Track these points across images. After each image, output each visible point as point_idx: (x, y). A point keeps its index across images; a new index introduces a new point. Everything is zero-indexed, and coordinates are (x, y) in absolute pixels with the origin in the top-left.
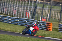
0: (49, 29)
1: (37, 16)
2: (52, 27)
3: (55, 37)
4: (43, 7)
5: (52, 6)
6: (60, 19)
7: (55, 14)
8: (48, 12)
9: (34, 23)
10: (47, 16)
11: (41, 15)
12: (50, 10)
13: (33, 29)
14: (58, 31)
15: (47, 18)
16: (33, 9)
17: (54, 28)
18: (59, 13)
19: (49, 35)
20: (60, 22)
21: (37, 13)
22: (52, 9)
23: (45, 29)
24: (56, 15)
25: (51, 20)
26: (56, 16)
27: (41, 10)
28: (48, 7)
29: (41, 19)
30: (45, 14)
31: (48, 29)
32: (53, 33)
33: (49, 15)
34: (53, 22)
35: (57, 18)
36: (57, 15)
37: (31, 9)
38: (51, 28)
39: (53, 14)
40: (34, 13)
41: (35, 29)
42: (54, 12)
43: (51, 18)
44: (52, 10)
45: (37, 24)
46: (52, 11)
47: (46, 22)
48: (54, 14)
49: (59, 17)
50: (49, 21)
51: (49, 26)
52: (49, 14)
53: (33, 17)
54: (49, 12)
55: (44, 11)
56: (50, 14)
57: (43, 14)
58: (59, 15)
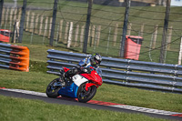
0: (20, 66)
2: (28, 59)
3: (36, 88)
4: (2, 2)
6: (52, 37)
7: (37, 21)
8: (17, 14)
10: (15, 26)
12: (23, 8)
14: (45, 72)
15: (12, 34)
17: (34, 63)
18: (50, 17)
19: (18, 84)
20: (51, 45)
22: (28, 6)
23: (7, 64)
24: (39, 23)
25: (24, 39)
26: (41, 27)
30: (9, 21)
31: (15, 66)
32: (30, 78)
33: (18, 23)
35: (43, 32)
36: (44, 23)
38: (26, 64)
39: (30, 22)
41: (90, 81)
42: (33, 14)
43: (24, 33)
44: (28, 9)
46: (28, 13)
47: (9, 45)
48: (35, 22)
49: (48, 29)
50: (19, 41)
51: (21, 56)
52: (19, 19)
54: (20, 16)
55: (4, 12)
56: (23, 21)
57: (3, 23)
58: (49, 23)
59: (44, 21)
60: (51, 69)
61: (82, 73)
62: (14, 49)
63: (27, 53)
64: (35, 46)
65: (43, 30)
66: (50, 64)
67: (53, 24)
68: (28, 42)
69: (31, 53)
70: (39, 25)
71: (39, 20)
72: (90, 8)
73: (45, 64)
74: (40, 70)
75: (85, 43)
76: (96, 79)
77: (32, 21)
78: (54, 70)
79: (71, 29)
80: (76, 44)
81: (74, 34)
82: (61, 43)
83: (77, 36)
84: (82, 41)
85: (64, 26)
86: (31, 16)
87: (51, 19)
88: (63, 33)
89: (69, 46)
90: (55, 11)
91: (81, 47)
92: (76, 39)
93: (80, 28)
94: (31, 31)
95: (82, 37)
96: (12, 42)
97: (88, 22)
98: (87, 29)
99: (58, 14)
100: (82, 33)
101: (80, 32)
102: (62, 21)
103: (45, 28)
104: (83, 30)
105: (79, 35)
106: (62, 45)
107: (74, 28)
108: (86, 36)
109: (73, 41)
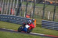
3: (38, 32)
4: (27, 5)
6: (43, 16)
7: (38, 11)
8: (32, 9)
9: (29, 21)
10: (31, 13)
13: (29, 26)
15: (30, 15)
16: (17, 7)
17: (37, 24)
20: (43, 19)
21: (21, 10)
22: (35, 6)
24: (39, 12)
25: (34, 17)
27: (25, 8)
28: (31, 4)
30: (29, 11)
32: (36, 29)
33: (32, 12)
35: (40, 15)
36: (40, 12)
39: (36, 11)
40: (18, 10)
41: (31, 27)
42: (37, 9)
44: (35, 7)
45: (32, 22)
46: (35, 9)
49: (42, 14)
50: (32, 17)
53: (17, 14)
54: (33, 10)
56: (34, 11)
58: (42, 12)
59: (41, 11)
60: (42, 26)
64: (38, 19)
65: (40, 14)
66: (42, 25)
67: (43, 12)
68: (35, 18)
69: (36, 21)
70: (39, 13)
71: (39, 11)
72: (55, 7)
73: (41, 25)
74: (39, 27)
75: (54, 18)
76: (32, 26)
77: (37, 11)
78: (44, 27)
79: (49, 14)
80: (51, 19)
81: (50, 15)
82: (46, 18)
83: (51, 16)
84: (52, 17)
85: (47, 13)
86: (36, 9)
87: (43, 11)
88: (47, 15)
89: (48, 19)
90: (44, 8)
91: (52, 19)
92: (51, 17)
93: (52, 13)
94: (36, 14)
95: (53, 16)
96: (30, 18)
97: (55, 12)
98: (54, 14)
99: (45, 9)
100: (53, 15)
101: (52, 15)
102: (46, 11)
103: (41, 13)
104: (53, 14)
105: (52, 16)
106: (46, 19)
107: (50, 13)
108: (54, 16)
109: (50, 17)
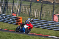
1: (8, 11)
2: (22, 21)
4: (13, 3)
5: (22, 2)
6: (30, 14)
11: (11, 10)
12: (20, 5)
16: (4, 4)
18: (29, 8)
20: (29, 17)
21: (8, 8)
22: (22, 4)
23: (15, 23)
25: (21, 15)
27: (12, 5)
28: (18, 2)
29: (11, 14)
30: (16, 9)
33: (19, 10)
34: (23, 17)
36: (27, 10)
37: (2, 5)
39: (22, 9)
40: (5, 8)
41: (29, 27)
42: (24, 7)
43: (21, 13)
46: (22, 6)
47: (16, 17)
48: (24, 9)
49: (28, 12)
50: (19, 15)
51: (20, 20)
53: (4, 12)
54: (19, 7)
55: (14, 6)
57: (14, 9)
58: (29, 10)
61: (27, 24)
62: (17, 18)
63: (21, 19)
64: (24, 17)
65: (27, 12)
72: (42, 5)
75: (40, 16)
80: (37, 17)
81: (37, 13)
85: (34, 11)
88: (33, 13)
89: (35, 17)
92: (38, 15)
93: (39, 11)
97: (41, 9)
98: (41, 12)
99: (32, 7)
102: (33, 9)
105: (39, 13)
106: (33, 17)
107: (37, 11)
108: (41, 14)
